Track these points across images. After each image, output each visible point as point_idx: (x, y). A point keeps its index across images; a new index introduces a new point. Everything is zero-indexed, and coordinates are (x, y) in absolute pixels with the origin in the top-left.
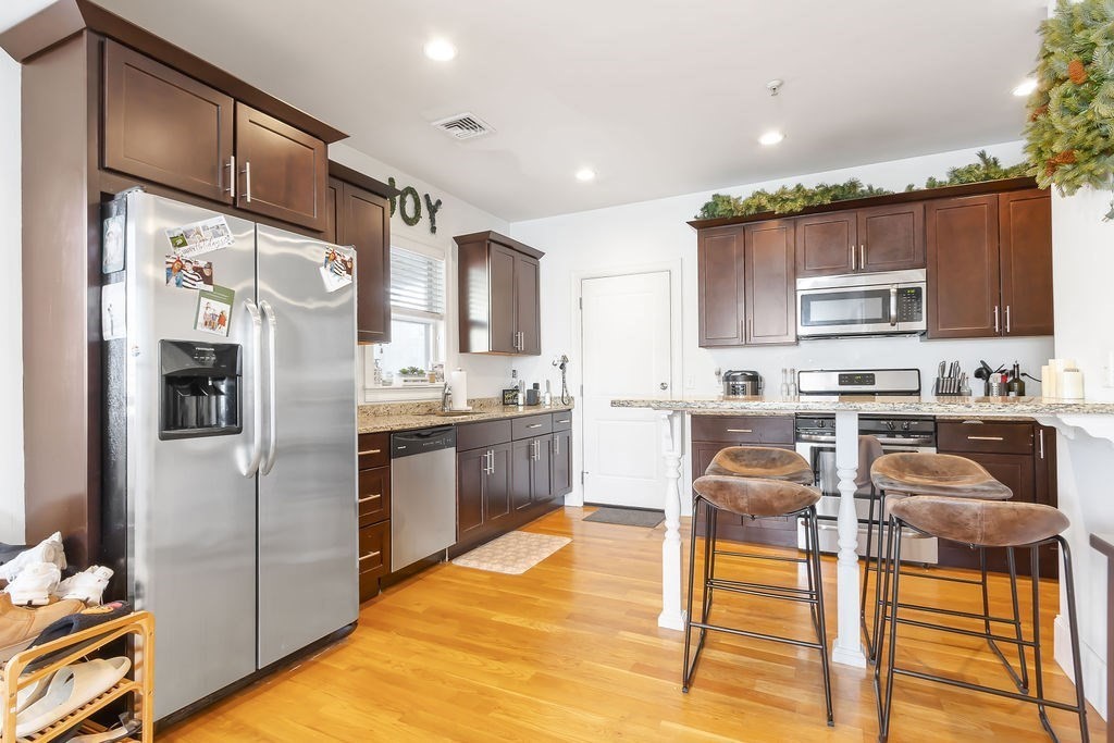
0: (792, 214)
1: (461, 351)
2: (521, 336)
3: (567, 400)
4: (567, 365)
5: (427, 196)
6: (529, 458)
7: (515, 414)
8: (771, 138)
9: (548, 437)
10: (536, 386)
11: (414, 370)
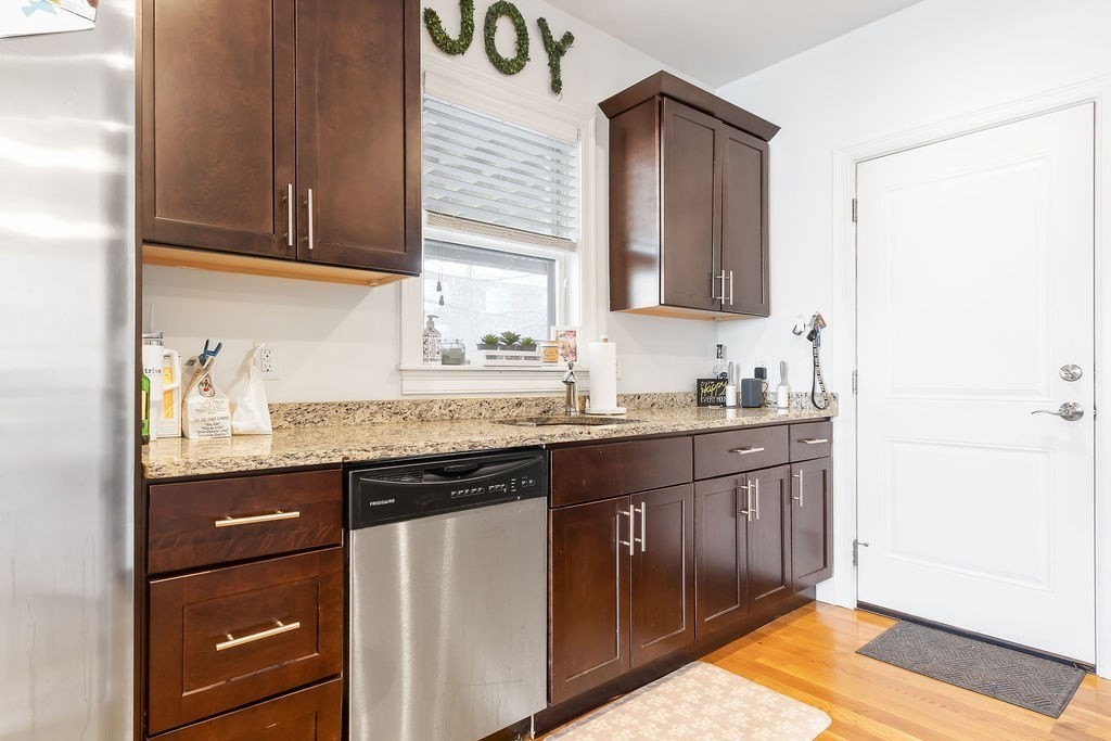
1: (613, 308)
2: (729, 278)
3: (821, 398)
4: (823, 333)
5: (542, 23)
6: (735, 514)
7: (716, 424)
9: (781, 472)
10: (760, 373)
11: (511, 341)
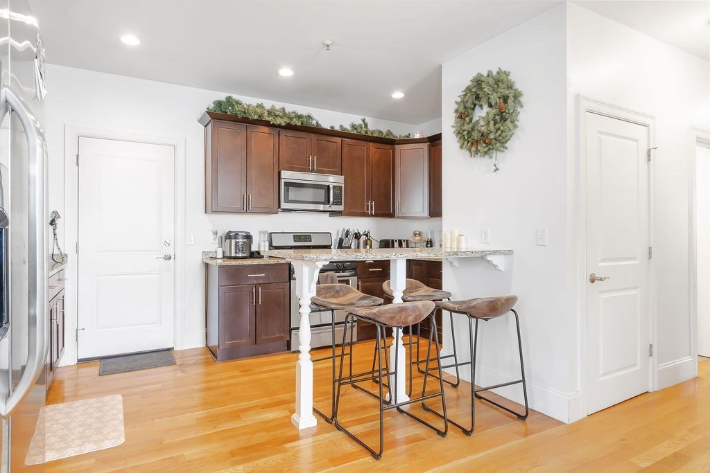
0: (279, 126)
8: (286, 72)
